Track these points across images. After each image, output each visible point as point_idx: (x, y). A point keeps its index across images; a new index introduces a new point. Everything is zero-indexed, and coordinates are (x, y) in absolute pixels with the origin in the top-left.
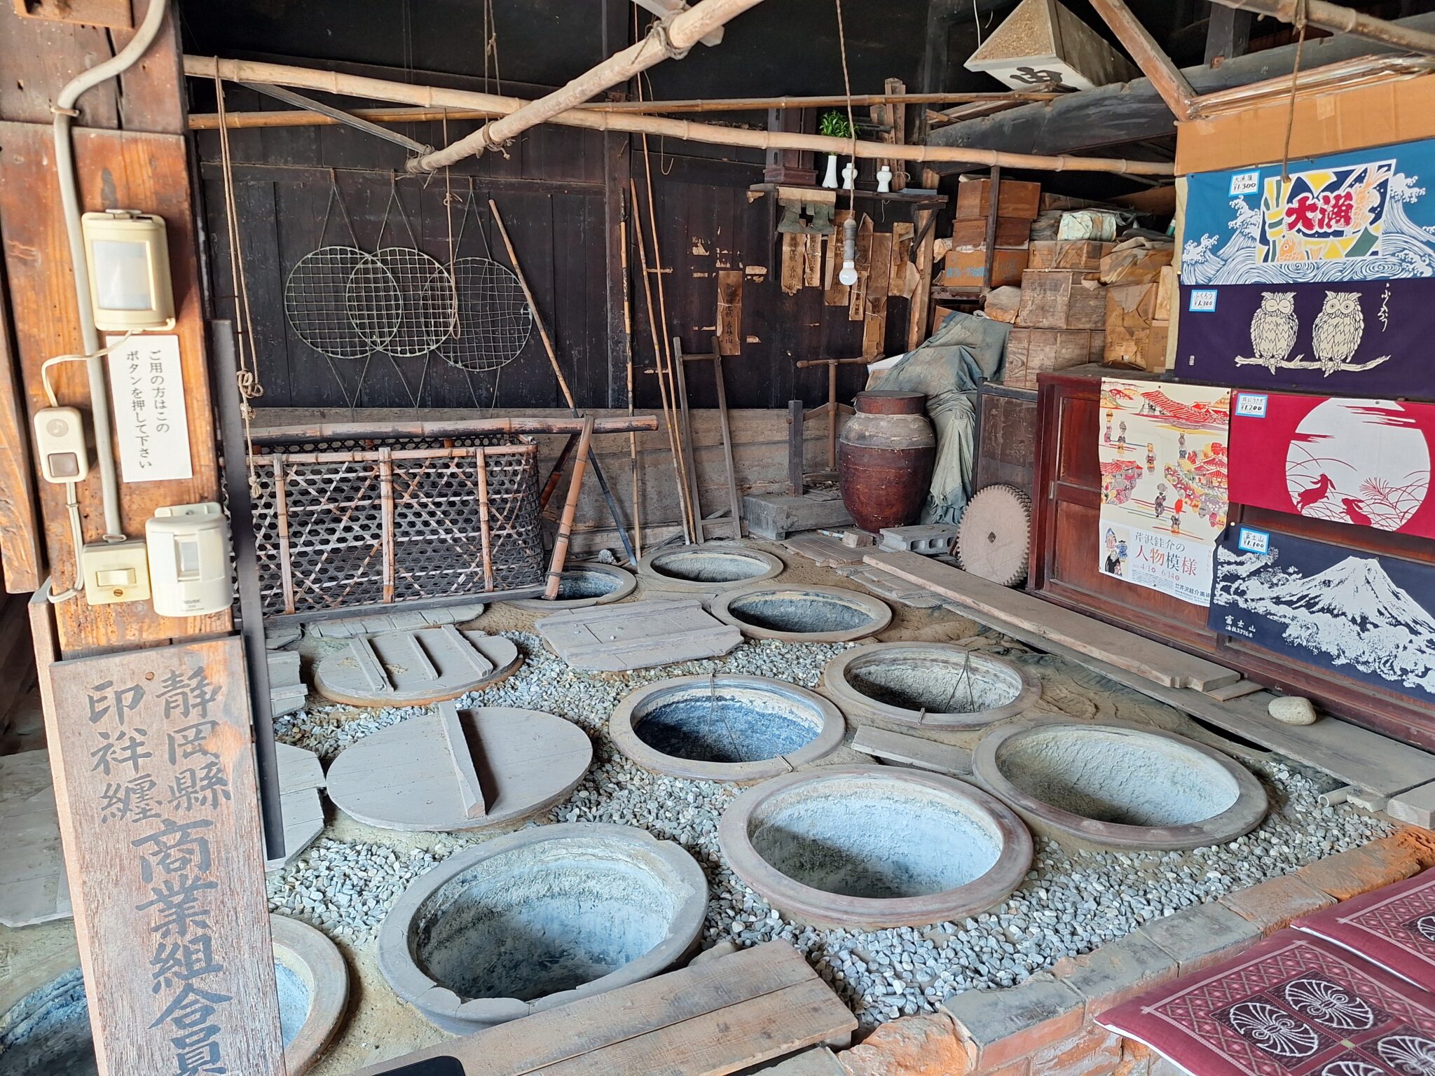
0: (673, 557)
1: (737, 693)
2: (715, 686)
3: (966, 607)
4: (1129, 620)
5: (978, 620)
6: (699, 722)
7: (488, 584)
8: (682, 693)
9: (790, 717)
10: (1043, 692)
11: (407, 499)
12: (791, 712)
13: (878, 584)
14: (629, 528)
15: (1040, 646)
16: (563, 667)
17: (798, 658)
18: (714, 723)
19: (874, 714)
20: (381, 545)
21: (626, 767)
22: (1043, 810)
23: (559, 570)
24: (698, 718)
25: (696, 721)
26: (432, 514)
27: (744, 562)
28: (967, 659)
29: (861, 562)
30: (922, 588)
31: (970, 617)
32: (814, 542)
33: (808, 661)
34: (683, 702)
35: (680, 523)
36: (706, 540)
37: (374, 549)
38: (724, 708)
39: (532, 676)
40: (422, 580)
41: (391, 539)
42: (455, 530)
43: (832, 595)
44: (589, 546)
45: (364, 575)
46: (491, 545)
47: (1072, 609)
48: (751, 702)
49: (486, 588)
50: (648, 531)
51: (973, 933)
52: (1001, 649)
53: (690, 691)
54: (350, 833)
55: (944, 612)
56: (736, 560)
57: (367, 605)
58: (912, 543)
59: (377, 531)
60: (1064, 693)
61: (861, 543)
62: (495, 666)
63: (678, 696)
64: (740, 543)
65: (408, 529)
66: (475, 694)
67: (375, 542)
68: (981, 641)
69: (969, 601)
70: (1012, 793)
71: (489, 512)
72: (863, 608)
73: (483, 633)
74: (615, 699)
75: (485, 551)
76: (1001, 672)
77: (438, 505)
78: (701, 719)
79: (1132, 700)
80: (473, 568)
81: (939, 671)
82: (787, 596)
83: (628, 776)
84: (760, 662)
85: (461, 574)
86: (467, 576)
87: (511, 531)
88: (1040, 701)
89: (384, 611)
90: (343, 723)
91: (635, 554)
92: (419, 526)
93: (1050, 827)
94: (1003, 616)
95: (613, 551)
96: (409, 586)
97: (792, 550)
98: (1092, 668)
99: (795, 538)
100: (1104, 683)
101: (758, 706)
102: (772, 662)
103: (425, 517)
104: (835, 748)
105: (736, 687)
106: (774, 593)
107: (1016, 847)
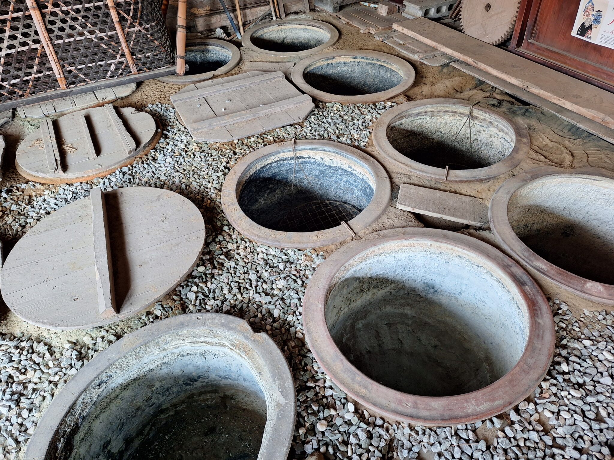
0: (265, 30)
1: (312, 154)
2: (295, 150)
3: (467, 64)
4: (589, 73)
5: (476, 76)
6: (287, 173)
7: (134, 69)
8: (273, 157)
9: (350, 170)
10: (531, 142)
11: (51, 8)
12: (350, 167)
13: (403, 46)
14: (234, 10)
15: (524, 98)
16: (189, 138)
17: (353, 119)
18: (297, 172)
19: (411, 172)
20: (43, 47)
21: (234, 237)
22: (553, 272)
23: (183, 54)
24: (286, 170)
25: (285, 172)
26: (75, 19)
27: (312, 30)
28: (471, 111)
29: (391, 27)
30: (435, 49)
31: (471, 73)
32: (358, 12)
33: (360, 122)
34: (274, 162)
35: (268, 4)
36: (287, 15)
37: (39, 52)
38: (303, 163)
39: (168, 147)
40: (83, 71)
41: (49, 43)
42: (97, 31)
43: (372, 57)
44: (209, 25)
45: (39, 72)
46: (127, 41)
47: (543, 64)
48: (322, 159)
49: (133, 72)
50: (247, 11)
51: (517, 427)
52: (495, 102)
53: (279, 155)
54: (20, 326)
55: (450, 69)
56: (307, 29)
57: (50, 93)
58: (426, 11)
59: (36, 37)
60: (546, 141)
61: (390, 12)
62: (138, 142)
63: (271, 160)
64: (309, 16)
65: (60, 33)
66: (125, 169)
67: (37, 46)
68: (479, 95)
69: (470, 60)
70: (526, 254)
71: (119, 14)
72: (394, 67)
73: (133, 109)
74: (226, 168)
75: (124, 45)
76: (496, 121)
77: (78, 11)
78: (288, 171)
79: (598, 147)
80: (119, 59)
81: (448, 119)
82: (342, 59)
83: (235, 245)
84: (327, 125)
85: (111, 64)
86: (116, 65)
87: (139, 28)
88: (531, 152)
89: (64, 95)
90: (34, 198)
91: (239, 30)
92: (68, 31)
93: (559, 288)
94: (495, 72)
95: (224, 28)
96: (76, 77)
97: (344, 20)
98: (565, 118)
99: (346, 10)
100: (575, 131)
101: (327, 161)
102: (335, 124)
103: (70, 22)
104: (385, 211)
105: (310, 149)
106: (333, 58)
107: (540, 321)
